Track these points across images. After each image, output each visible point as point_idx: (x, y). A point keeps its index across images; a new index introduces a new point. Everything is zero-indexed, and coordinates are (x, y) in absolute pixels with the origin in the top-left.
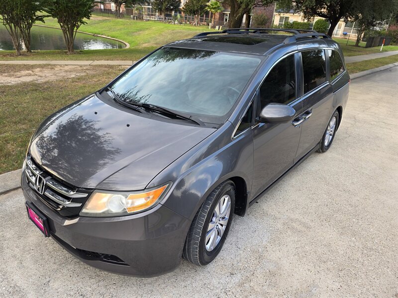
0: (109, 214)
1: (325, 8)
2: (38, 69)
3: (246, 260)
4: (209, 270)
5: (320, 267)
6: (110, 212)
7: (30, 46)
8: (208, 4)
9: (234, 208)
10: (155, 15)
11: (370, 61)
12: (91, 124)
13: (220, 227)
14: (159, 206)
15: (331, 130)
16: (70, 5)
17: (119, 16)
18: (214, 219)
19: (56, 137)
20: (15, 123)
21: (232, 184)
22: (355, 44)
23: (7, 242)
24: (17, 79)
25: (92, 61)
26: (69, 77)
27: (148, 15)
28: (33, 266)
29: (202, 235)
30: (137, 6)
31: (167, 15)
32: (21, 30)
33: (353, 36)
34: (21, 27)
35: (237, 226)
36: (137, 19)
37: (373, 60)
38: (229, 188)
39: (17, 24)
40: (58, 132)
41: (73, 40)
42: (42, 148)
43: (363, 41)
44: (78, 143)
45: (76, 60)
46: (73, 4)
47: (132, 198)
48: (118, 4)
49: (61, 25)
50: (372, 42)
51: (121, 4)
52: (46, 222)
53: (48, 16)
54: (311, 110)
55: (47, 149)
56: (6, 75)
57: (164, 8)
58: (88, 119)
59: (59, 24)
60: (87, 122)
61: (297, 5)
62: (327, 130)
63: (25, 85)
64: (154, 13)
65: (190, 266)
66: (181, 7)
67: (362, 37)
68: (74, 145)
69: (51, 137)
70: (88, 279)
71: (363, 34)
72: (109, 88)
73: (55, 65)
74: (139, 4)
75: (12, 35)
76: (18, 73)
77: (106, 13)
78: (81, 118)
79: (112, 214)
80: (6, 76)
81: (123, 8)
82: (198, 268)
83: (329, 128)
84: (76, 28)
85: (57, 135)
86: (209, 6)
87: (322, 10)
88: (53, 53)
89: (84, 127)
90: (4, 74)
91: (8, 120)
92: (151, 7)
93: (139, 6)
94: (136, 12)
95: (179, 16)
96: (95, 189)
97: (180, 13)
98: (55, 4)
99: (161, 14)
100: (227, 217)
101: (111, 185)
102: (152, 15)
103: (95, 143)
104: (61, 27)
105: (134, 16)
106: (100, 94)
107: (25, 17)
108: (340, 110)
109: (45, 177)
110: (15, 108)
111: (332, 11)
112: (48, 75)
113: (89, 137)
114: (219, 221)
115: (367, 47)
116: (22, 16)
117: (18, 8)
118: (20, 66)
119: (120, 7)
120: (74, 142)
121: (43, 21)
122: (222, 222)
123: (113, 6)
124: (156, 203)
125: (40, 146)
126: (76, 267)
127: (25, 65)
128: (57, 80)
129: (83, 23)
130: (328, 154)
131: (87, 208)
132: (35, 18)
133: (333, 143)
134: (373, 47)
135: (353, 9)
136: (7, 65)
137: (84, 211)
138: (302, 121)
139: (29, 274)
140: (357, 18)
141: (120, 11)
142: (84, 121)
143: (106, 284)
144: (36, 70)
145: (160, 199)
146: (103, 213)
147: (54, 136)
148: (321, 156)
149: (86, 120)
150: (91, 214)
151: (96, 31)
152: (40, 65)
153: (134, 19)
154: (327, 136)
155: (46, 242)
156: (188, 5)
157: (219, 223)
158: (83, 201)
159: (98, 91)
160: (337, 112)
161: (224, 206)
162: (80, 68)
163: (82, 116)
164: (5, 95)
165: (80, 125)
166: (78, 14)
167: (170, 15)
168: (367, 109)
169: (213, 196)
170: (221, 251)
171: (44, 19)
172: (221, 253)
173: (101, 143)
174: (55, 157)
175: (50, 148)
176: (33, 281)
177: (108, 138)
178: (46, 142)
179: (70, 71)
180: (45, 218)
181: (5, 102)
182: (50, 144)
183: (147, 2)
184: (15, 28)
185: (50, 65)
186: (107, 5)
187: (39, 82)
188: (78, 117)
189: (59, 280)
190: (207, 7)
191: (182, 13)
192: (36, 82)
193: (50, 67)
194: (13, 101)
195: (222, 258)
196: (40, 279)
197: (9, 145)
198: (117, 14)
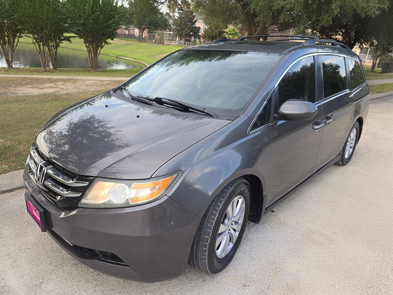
0: (110, 204)
1: (339, 35)
2: (61, 83)
3: (261, 272)
4: (218, 280)
5: (345, 283)
6: (111, 203)
7: (56, 64)
8: (226, 30)
9: (248, 212)
10: (175, 40)
11: (387, 85)
12: (103, 123)
13: (232, 231)
14: (165, 198)
15: (351, 142)
16: (96, 26)
17: (142, 41)
18: (226, 221)
19: (66, 133)
20: (31, 126)
21: (246, 184)
22: (370, 70)
23: (4, 239)
24: (39, 90)
25: (112, 78)
26: (89, 90)
27: (169, 40)
28: (26, 266)
29: (212, 236)
30: (159, 32)
31: (186, 40)
32: (49, 48)
33: (368, 62)
34: (49, 46)
35: (251, 235)
36: (158, 43)
37: (390, 84)
38: (244, 188)
39: (46, 43)
40: (69, 129)
41: (97, 58)
42: (51, 143)
43: (378, 67)
44: (89, 140)
45: (98, 76)
46: (99, 26)
47: (137, 188)
48: (142, 30)
49: (86, 45)
50: (387, 68)
51: (144, 29)
52: (43, 215)
53: (74, 37)
54: (331, 115)
55: (57, 144)
56: (30, 86)
57: (184, 33)
58: (101, 119)
59: (84, 44)
60: (100, 122)
61: (313, 31)
62: (347, 141)
63: (46, 96)
64: (174, 39)
65: (198, 275)
66: (200, 34)
67: (377, 63)
68: (85, 141)
69: (61, 133)
70: (84, 282)
71: (378, 61)
72: (123, 87)
73: (77, 80)
74: (161, 30)
75: (39, 53)
76: (42, 86)
77: (130, 38)
78: (93, 117)
79: (113, 204)
80: (30, 88)
81: (145, 34)
82: (207, 278)
83: (349, 140)
84: (100, 48)
85: (68, 131)
86: (227, 32)
87: (337, 37)
88: (77, 71)
89: (97, 125)
90: (27, 86)
91: (24, 124)
92: (172, 33)
93: (161, 32)
94: (158, 37)
95: (198, 41)
96: (96, 177)
97: (199, 38)
98: (82, 25)
99: (181, 40)
100: (241, 222)
101: (118, 174)
102: (173, 40)
103: (106, 140)
104: (87, 47)
105: (156, 41)
106: (114, 92)
107: (54, 37)
108: (360, 121)
109: (46, 166)
110: (33, 114)
111: (347, 37)
112: (69, 88)
113: (100, 134)
114: (232, 225)
115: (382, 72)
116: (51, 36)
117: (47, 29)
118: (44, 79)
119: (143, 32)
120: (85, 139)
121: (70, 41)
122: (235, 227)
123: (137, 32)
124: (162, 194)
125: (50, 141)
126: (73, 269)
127: (49, 79)
128: (77, 92)
129: (107, 43)
130: (348, 167)
131: (87, 198)
132: (63, 38)
133: (353, 157)
134: (389, 72)
135: (368, 34)
136: (31, 79)
137: (84, 201)
138: (322, 125)
139: (21, 274)
140: (372, 44)
141: (142, 36)
142: (96, 120)
143: (103, 290)
144: (59, 83)
145: (166, 190)
146: (104, 203)
147: (64, 133)
148: (341, 170)
149: (98, 119)
150: (91, 204)
151: (119, 53)
152: (63, 79)
153: (155, 43)
154: (348, 148)
155: (45, 241)
156: (207, 31)
157: (231, 227)
158: (84, 190)
159: (112, 90)
160: (358, 124)
161: (238, 208)
162: (100, 83)
163: (94, 116)
164: (26, 103)
165: (92, 124)
166: (103, 35)
167: (190, 41)
168: (387, 127)
169: (225, 194)
170: (233, 261)
171: (71, 39)
172: (233, 263)
173: (113, 140)
174: (65, 151)
175: (60, 144)
176: (24, 281)
177: (120, 136)
178: (56, 137)
179: (91, 85)
180: (42, 210)
181: (25, 109)
182: (61, 140)
183: (168, 28)
184: (43, 46)
185: (72, 79)
186: (131, 31)
187: (60, 93)
188: (89, 116)
189: (53, 282)
190: (225, 33)
191: (201, 38)
192: (57, 93)
193: (72, 81)
194: (32, 108)
195: (234, 268)
196: (32, 280)
197: (21, 146)
198: (140, 39)
